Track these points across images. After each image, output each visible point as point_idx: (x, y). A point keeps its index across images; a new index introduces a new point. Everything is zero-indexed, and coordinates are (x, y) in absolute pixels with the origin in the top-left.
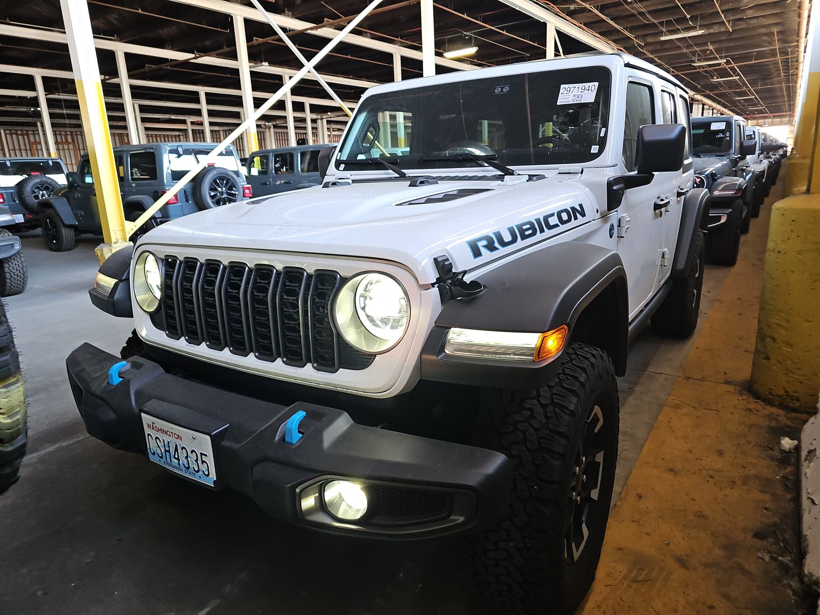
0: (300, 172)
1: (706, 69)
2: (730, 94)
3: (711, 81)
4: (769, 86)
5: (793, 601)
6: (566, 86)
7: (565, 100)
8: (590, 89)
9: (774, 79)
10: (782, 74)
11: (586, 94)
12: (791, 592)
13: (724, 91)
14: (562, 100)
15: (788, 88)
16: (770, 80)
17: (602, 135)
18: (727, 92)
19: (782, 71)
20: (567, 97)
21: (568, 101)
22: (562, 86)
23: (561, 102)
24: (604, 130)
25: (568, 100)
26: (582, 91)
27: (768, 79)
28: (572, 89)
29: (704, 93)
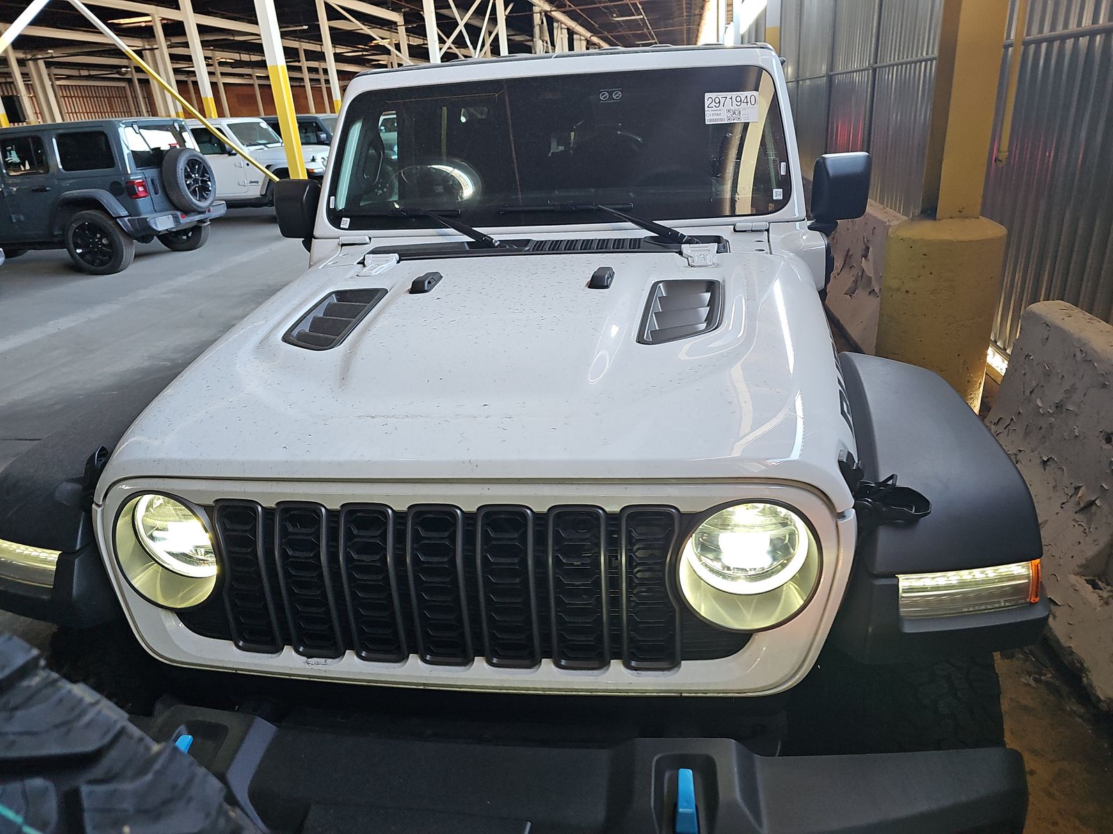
0: (63, 171)
1: (606, 4)
2: (629, 37)
3: (610, 20)
4: (670, 29)
5: (1090, 731)
6: (713, 95)
7: (715, 117)
8: (749, 101)
9: (676, 19)
10: (685, 14)
11: (744, 109)
12: (1080, 720)
13: (623, 33)
14: (712, 117)
15: (689, 30)
16: (671, 21)
17: (783, 172)
18: (627, 34)
19: (685, 10)
20: (719, 112)
21: (722, 120)
22: (707, 95)
23: (711, 120)
24: (783, 164)
25: (718, 117)
26: (739, 104)
27: (669, 19)
28: (722, 101)
29: (601, 35)
